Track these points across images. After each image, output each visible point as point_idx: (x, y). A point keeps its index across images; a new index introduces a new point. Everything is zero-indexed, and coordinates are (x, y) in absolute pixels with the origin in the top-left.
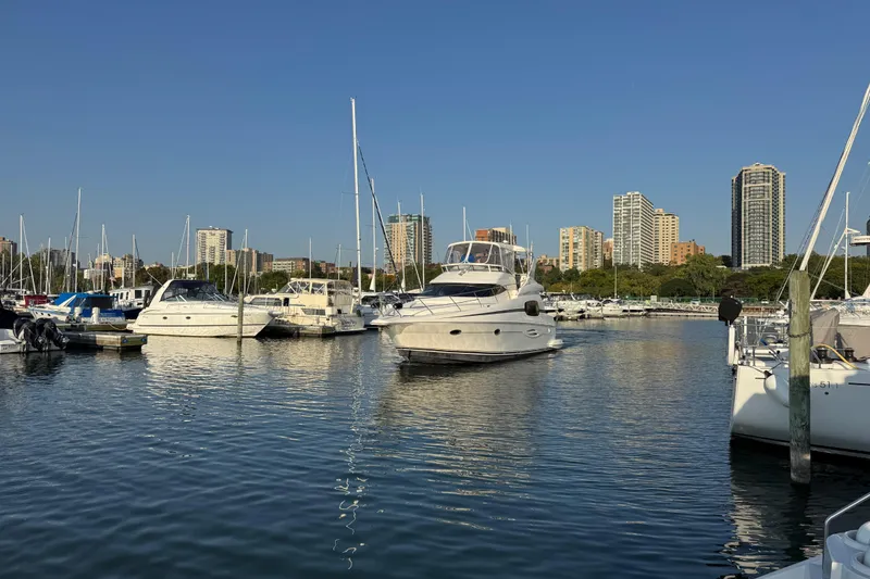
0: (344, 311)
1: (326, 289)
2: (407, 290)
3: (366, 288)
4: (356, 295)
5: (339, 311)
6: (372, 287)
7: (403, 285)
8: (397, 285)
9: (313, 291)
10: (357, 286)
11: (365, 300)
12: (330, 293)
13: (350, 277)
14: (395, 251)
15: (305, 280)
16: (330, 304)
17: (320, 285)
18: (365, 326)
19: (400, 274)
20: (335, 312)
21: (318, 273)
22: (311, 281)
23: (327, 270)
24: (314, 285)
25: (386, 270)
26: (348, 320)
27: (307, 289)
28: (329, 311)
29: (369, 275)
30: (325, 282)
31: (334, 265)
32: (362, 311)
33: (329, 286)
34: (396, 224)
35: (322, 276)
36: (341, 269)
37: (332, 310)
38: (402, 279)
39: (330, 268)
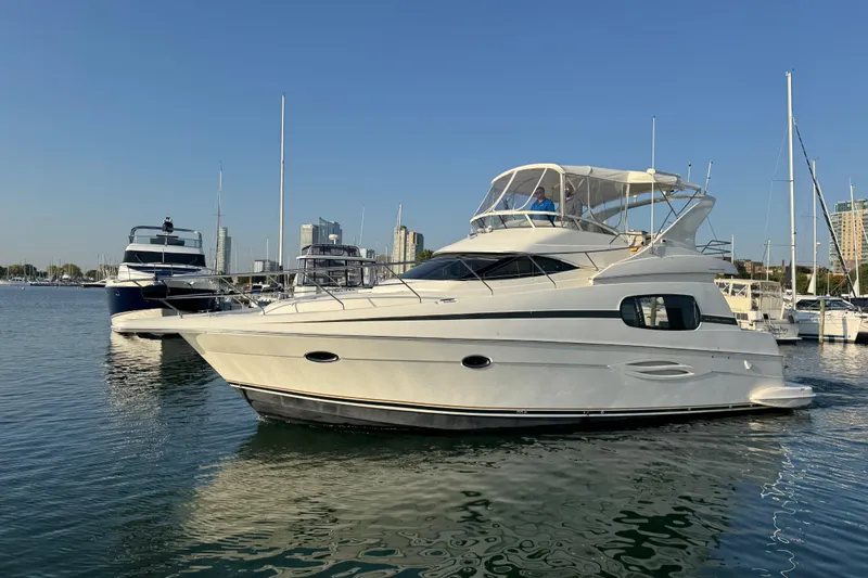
0: (772, 315)
1: (749, 291)
2: (862, 292)
3: (804, 291)
4: (789, 298)
5: (766, 317)
6: (812, 288)
7: (856, 287)
8: (847, 288)
9: (733, 293)
10: (790, 288)
11: (801, 304)
12: (755, 296)
13: (781, 279)
14: (844, 247)
15: (725, 281)
16: (754, 308)
17: (741, 287)
18: (799, 335)
19: (853, 274)
20: (761, 317)
21: (742, 273)
22: (732, 282)
23: (753, 270)
24: (735, 286)
25: (832, 269)
26: (777, 327)
27: (727, 290)
28: (752, 315)
29: (808, 276)
30: (748, 283)
31: (761, 264)
32: (796, 318)
33: (754, 287)
34: (847, 213)
35: (745, 276)
36: (770, 268)
37: (757, 316)
38: (854, 281)
39: (757, 268)
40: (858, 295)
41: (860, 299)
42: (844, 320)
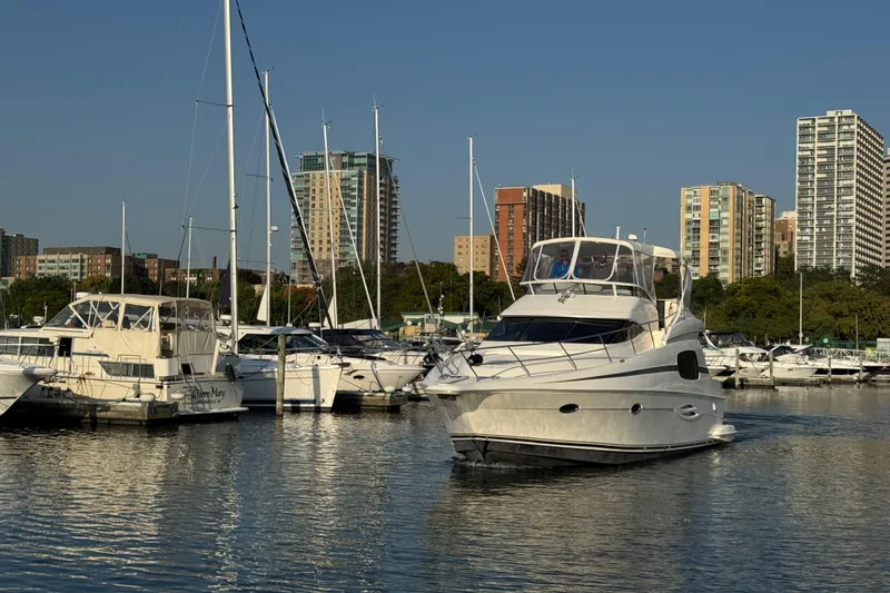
0: (197, 366)
1: (156, 319)
2: (342, 320)
3: (249, 316)
4: (226, 331)
5: (186, 369)
6: (263, 313)
7: (332, 310)
8: (320, 312)
9: (126, 324)
10: (228, 312)
11: (248, 343)
12: (166, 327)
13: (213, 292)
14: (314, 235)
15: (110, 298)
16: (166, 352)
17: (142, 310)
18: (244, 402)
19: (327, 284)
20: (177, 370)
21: (139, 280)
22: (123, 300)
23: (162, 275)
24: (129, 308)
25: (295, 275)
26: (206, 388)
27: (114, 318)
29: (257, 287)
30: (153, 302)
31: (175, 264)
32: (238, 368)
33: (164, 311)
34: (318, 173)
35: (147, 289)
36: (192, 272)
37: (170, 367)
38: (329, 296)
39: (169, 271)
40: (336, 326)
41: (338, 330)
42: (315, 370)
